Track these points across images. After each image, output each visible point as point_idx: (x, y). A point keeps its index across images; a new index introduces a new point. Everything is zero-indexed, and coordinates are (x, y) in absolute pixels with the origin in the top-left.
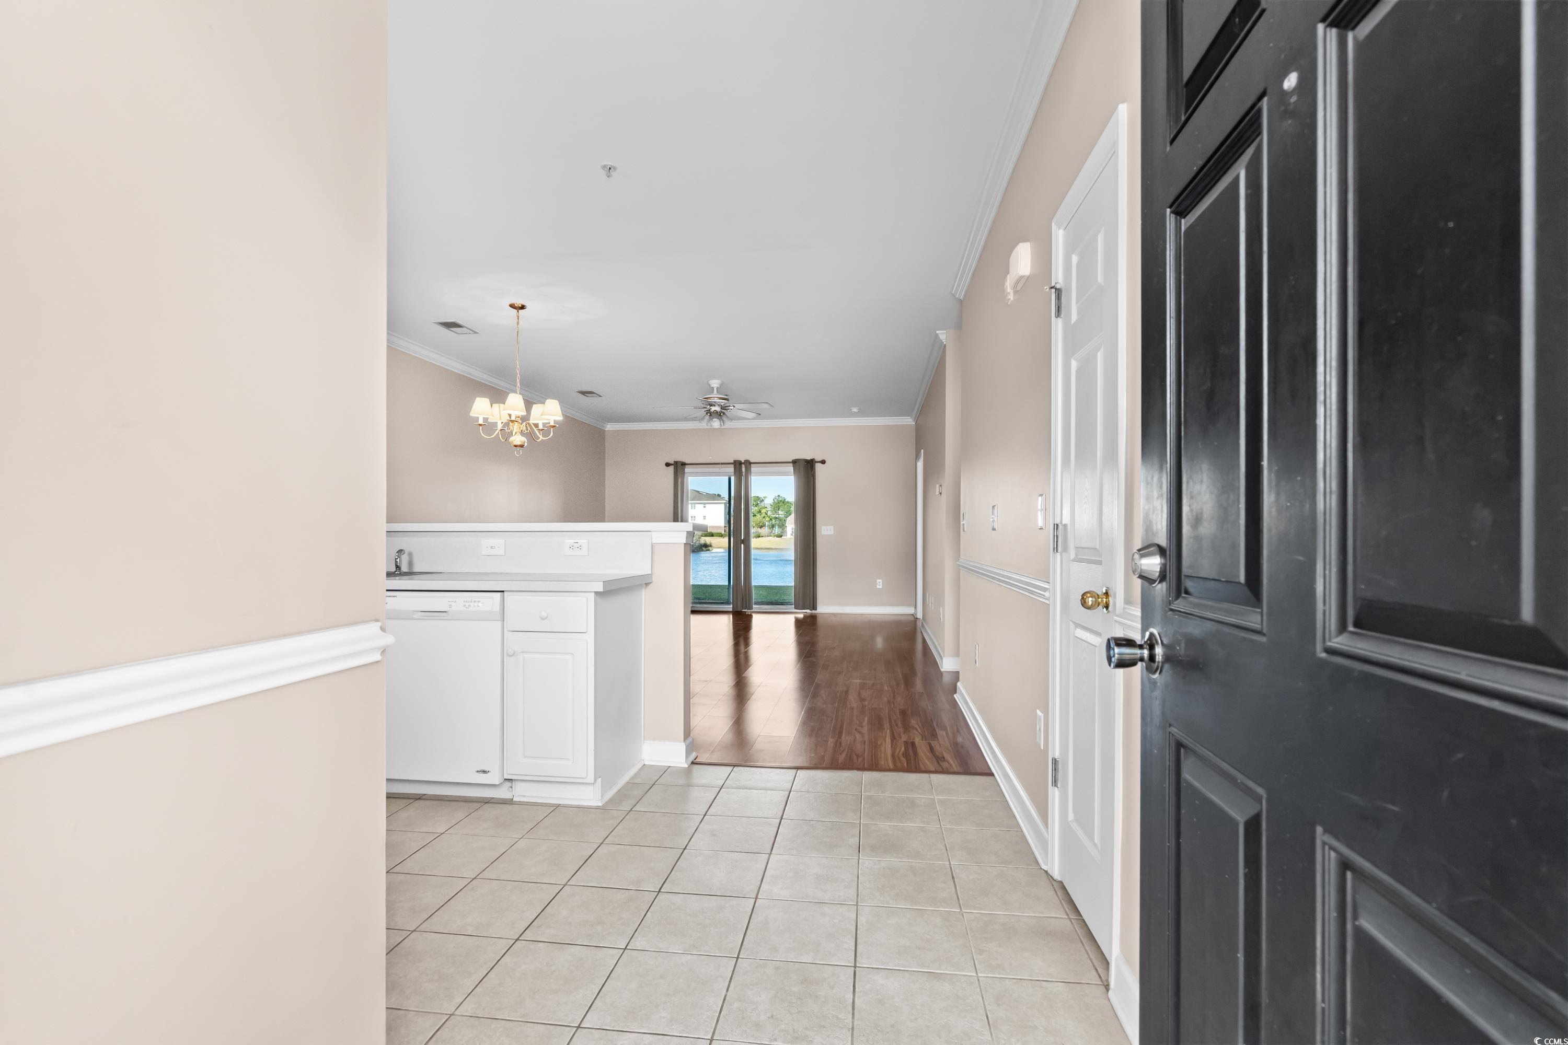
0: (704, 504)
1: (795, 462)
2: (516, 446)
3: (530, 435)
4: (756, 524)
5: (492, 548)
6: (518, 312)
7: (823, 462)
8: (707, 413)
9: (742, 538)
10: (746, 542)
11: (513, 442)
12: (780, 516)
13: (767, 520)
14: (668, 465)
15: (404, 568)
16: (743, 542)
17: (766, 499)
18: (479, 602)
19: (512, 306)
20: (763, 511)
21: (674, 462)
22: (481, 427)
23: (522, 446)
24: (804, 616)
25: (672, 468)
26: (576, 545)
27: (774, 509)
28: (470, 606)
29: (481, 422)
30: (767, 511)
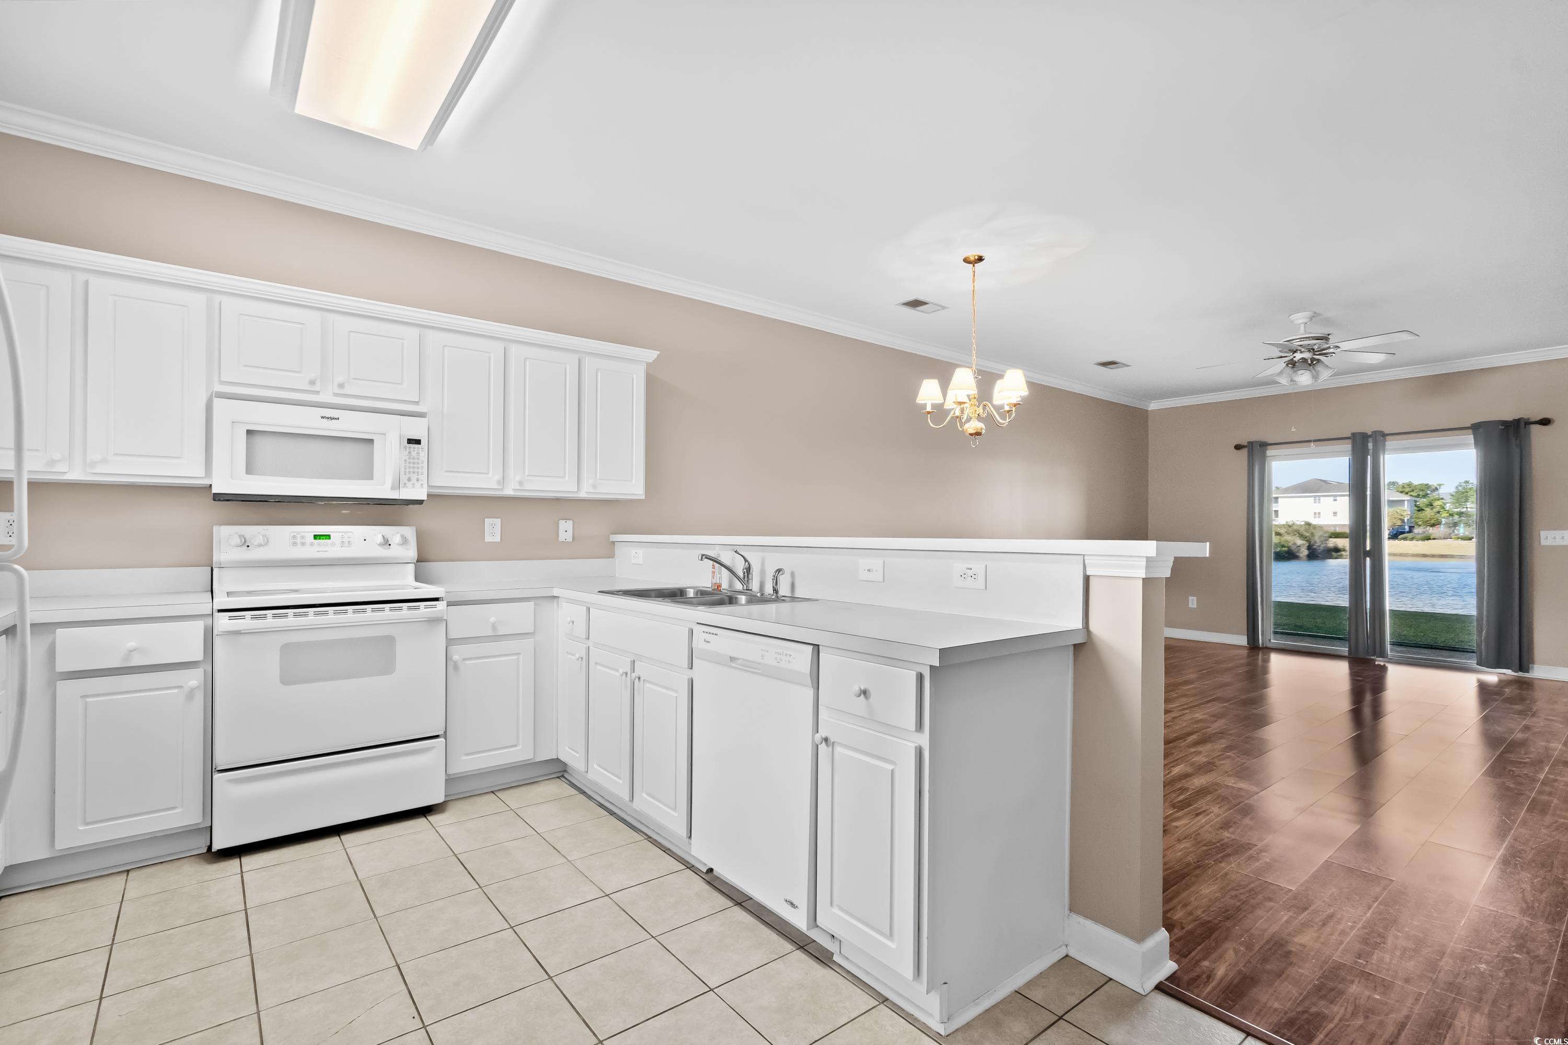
0: (1315, 497)
1: (1476, 428)
2: (971, 434)
3: (988, 420)
4: (1424, 522)
5: (869, 570)
6: (974, 266)
7: (1545, 422)
8: (1287, 365)
9: (1368, 548)
10: (1376, 554)
11: (967, 430)
12: (1469, 509)
13: (1443, 516)
14: (1238, 447)
15: (784, 590)
16: (1367, 554)
17: (1442, 487)
18: (790, 655)
19: (966, 261)
20: (1436, 503)
21: (1249, 442)
22: (929, 416)
23: (978, 434)
24: (1500, 681)
25: (1245, 451)
26: (969, 573)
27: (1458, 500)
28: (781, 660)
29: (929, 409)
30: (1445, 504)
